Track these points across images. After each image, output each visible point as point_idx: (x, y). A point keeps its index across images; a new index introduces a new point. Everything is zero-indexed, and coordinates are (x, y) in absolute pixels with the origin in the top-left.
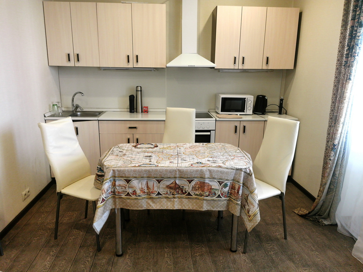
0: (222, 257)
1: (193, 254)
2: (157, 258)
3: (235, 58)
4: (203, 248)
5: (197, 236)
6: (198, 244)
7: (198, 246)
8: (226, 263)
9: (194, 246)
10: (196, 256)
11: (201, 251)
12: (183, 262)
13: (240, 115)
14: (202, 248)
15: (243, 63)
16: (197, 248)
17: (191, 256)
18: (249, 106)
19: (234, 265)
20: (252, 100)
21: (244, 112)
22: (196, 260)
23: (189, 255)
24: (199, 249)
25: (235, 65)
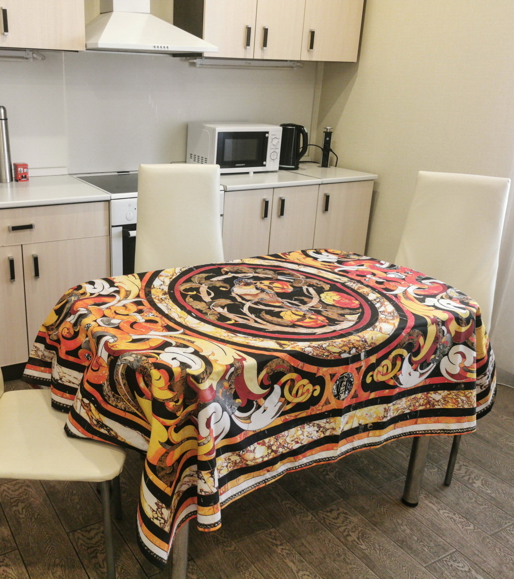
0: (405, 527)
1: (343, 540)
4: (351, 518)
6: (328, 509)
7: (335, 514)
8: (427, 540)
10: (355, 543)
11: (353, 525)
12: (345, 571)
14: (347, 516)
15: (265, 44)
16: (339, 521)
17: (346, 548)
19: (443, 537)
22: (365, 554)
23: (338, 546)
24: (343, 522)
25: (248, 47)
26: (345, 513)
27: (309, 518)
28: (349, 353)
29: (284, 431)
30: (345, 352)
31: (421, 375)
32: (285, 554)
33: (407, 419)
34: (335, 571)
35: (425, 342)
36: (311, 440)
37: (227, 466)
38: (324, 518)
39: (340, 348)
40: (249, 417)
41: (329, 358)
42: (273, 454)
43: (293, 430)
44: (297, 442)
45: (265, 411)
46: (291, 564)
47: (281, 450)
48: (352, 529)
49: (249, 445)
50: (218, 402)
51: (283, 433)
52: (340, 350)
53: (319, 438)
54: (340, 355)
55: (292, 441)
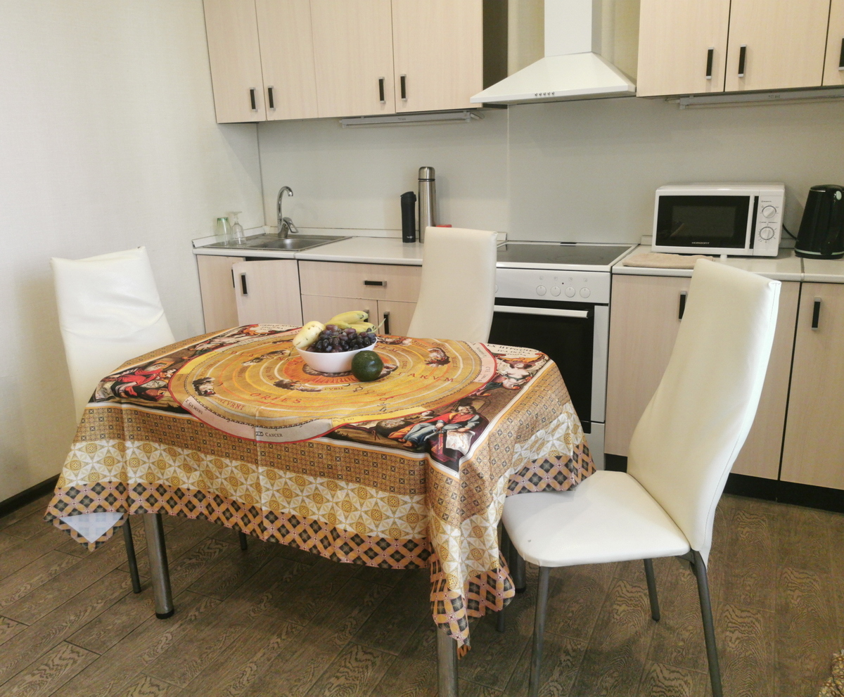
1: (327, 676)
2: (233, 654)
3: (711, 53)
4: (370, 670)
5: (390, 627)
6: (369, 651)
7: (369, 657)
9: (354, 653)
10: (329, 686)
11: (358, 675)
12: (277, 691)
13: (729, 256)
14: (370, 667)
15: (741, 70)
16: (355, 664)
17: (314, 682)
18: (764, 225)
20: (779, 203)
21: (743, 246)
23: (313, 675)
24: (358, 667)
25: (709, 77)
26: (373, 664)
27: (341, 643)
32: (271, 646)
34: (271, 686)
38: (351, 652)
48: (352, 677)
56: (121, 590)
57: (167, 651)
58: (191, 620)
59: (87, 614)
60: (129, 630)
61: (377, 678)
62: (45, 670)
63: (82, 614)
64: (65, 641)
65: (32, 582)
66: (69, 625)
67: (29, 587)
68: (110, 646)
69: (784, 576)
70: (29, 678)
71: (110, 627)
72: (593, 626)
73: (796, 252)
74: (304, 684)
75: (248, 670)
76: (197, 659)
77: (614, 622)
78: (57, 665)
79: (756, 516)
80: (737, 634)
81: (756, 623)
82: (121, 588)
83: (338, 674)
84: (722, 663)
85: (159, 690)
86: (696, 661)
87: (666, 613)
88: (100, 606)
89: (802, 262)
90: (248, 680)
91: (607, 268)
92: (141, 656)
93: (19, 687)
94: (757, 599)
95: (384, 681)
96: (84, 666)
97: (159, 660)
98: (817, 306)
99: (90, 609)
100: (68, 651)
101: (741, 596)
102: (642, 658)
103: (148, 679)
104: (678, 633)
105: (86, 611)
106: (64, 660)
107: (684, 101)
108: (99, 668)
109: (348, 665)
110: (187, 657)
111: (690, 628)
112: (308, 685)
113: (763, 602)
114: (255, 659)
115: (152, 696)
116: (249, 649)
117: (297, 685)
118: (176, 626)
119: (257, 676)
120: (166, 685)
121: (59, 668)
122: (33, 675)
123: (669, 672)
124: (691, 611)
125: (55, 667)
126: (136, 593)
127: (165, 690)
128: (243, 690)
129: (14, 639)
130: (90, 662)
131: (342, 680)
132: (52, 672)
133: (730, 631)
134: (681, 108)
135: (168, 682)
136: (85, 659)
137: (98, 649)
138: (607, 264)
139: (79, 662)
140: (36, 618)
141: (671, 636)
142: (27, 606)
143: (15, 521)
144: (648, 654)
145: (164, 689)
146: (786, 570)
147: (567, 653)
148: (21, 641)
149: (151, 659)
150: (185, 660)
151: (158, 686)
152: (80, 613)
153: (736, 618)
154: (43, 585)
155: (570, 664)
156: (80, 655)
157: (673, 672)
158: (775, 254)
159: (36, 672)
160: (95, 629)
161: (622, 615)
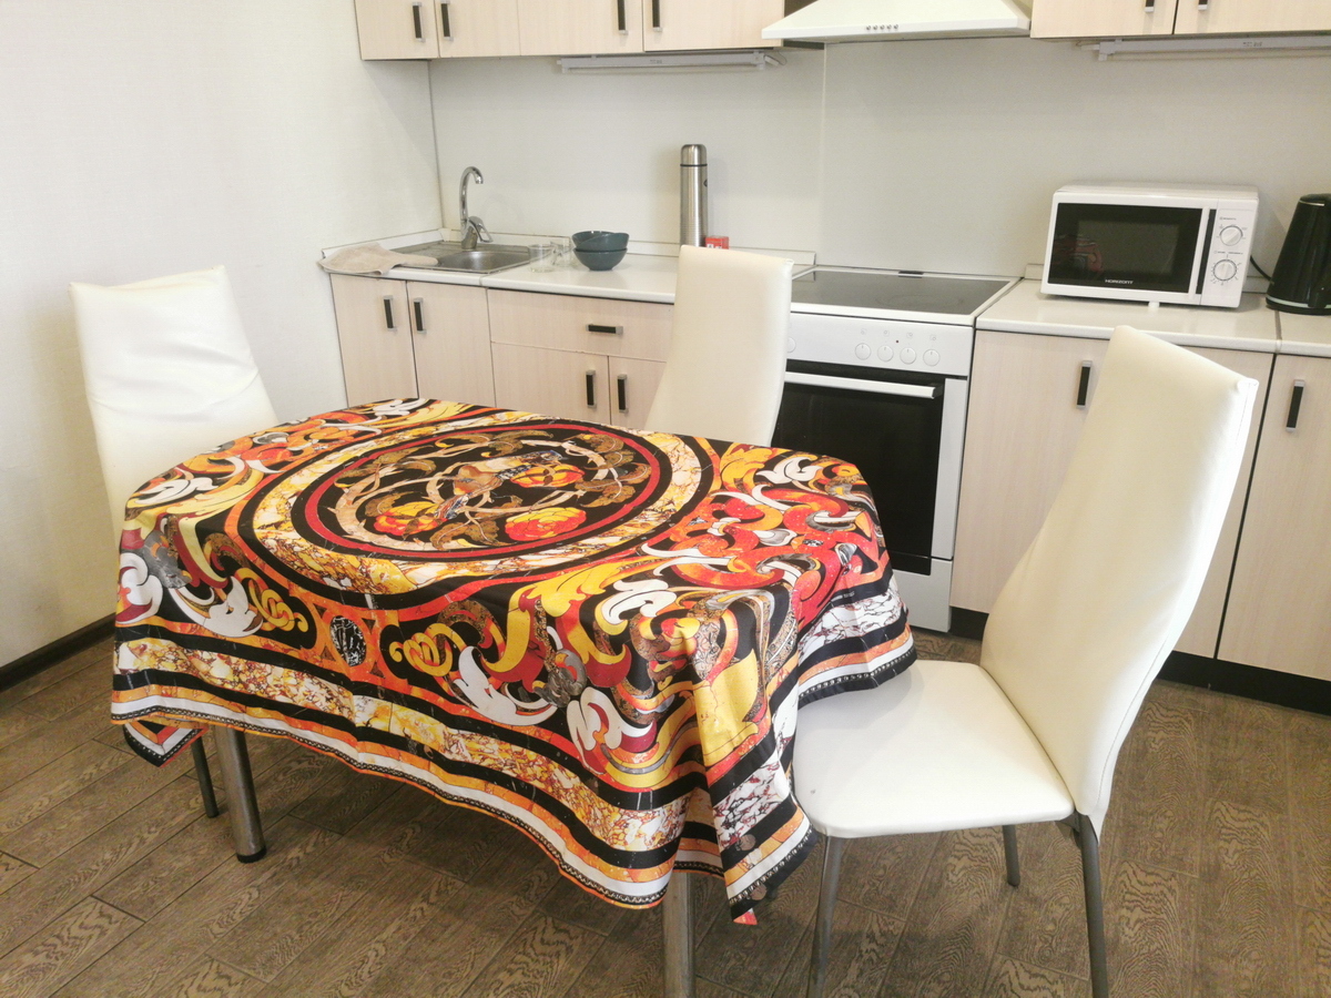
1: (494, 967)
2: (350, 927)
4: (563, 960)
7: (562, 937)
9: (540, 930)
10: (495, 986)
11: (544, 968)
14: (563, 955)
16: (539, 948)
17: (473, 978)
18: (1222, 257)
20: (1248, 221)
21: (1185, 290)
23: (472, 967)
25: (1150, 9)
26: (569, 949)
27: (522, 912)
28: (338, 580)
29: (266, 663)
30: (329, 576)
31: (521, 711)
32: (411, 915)
33: (511, 789)
34: (405, 982)
35: (505, 641)
36: (311, 705)
37: (175, 661)
38: (536, 928)
39: (321, 564)
40: (206, 609)
41: (303, 573)
42: (241, 686)
43: (279, 671)
44: (283, 693)
45: (229, 612)
46: (393, 928)
47: (252, 687)
48: (533, 971)
49: (202, 649)
50: (142, 556)
51: (263, 665)
52: (321, 569)
53: (328, 711)
54: (322, 577)
55: (276, 686)
56: (188, 812)
57: (249, 917)
58: (290, 866)
59: (132, 849)
60: (193, 880)
61: (572, 975)
62: (55, 946)
63: (124, 849)
64: (92, 896)
65: (52, 792)
66: (101, 867)
67: (46, 802)
68: (162, 907)
69: (1216, 815)
70: (28, 959)
71: (163, 875)
72: (915, 892)
73: (1268, 301)
74: (458, 981)
75: (372, 954)
76: (294, 933)
77: (948, 887)
78: (76, 938)
79: (1177, 714)
80: (1138, 913)
81: (1169, 895)
82: (189, 807)
83: (513, 966)
84: (1111, 964)
85: (230, 985)
86: (1072, 959)
87: (1030, 873)
88: (151, 838)
89: (1278, 319)
90: (369, 972)
91: (968, 319)
92: (207, 925)
93: (11, 974)
94: (1173, 853)
95: (583, 980)
96: (117, 941)
97: (235, 932)
98: (1297, 393)
99: (136, 841)
100: (96, 913)
101: (1147, 848)
102: (989, 950)
103: (215, 965)
104: (1046, 910)
105: (130, 845)
106: (86, 928)
107: (1106, 47)
108: (139, 944)
109: (530, 950)
110: (279, 930)
111: (1066, 900)
112: (464, 983)
113: (1182, 860)
114: (384, 936)
115: (217, 995)
116: (376, 918)
117: (445, 984)
118: (268, 875)
119: (384, 965)
120: (242, 976)
121: (78, 942)
122: (36, 954)
123: (1028, 975)
124: (1068, 872)
125: (72, 941)
126: (210, 817)
127: (239, 986)
128: (361, 989)
129: (12, 891)
130: (126, 934)
131: (518, 977)
132: (65, 949)
133: (1128, 908)
134: (1101, 58)
135: (246, 971)
136: (120, 927)
137: (141, 911)
138: (968, 313)
139: (109, 932)
140: (51, 855)
141: (1036, 913)
142: (40, 834)
143: (37, 690)
144: (998, 944)
145: (237, 984)
146: (1218, 805)
147: (871, 938)
148: (24, 893)
149: (221, 930)
150: (275, 934)
151: (228, 978)
152: (121, 848)
153: (1138, 886)
154: (69, 799)
155: (875, 958)
156: (113, 920)
157: (1036, 975)
158: (1235, 303)
159: (40, 948)
160: (142, 877)
161: (960, 875)
